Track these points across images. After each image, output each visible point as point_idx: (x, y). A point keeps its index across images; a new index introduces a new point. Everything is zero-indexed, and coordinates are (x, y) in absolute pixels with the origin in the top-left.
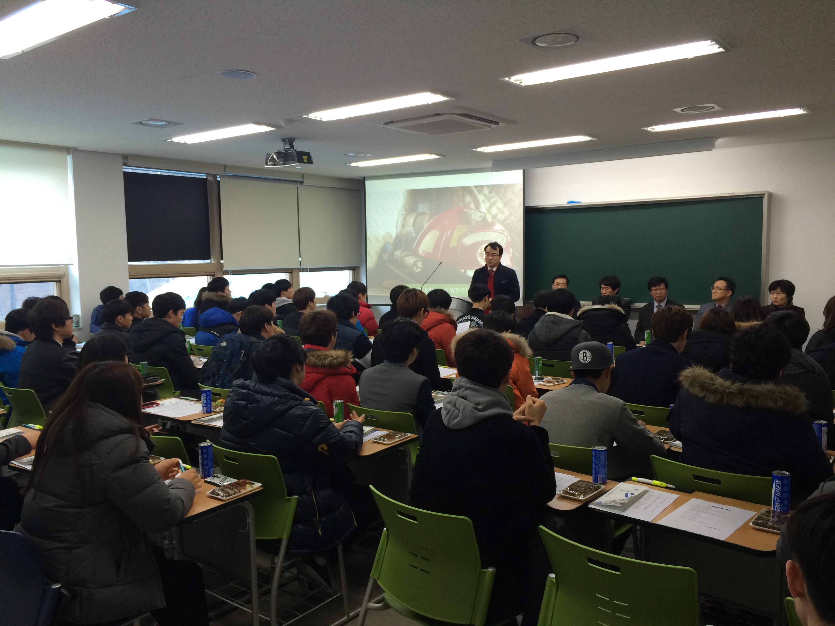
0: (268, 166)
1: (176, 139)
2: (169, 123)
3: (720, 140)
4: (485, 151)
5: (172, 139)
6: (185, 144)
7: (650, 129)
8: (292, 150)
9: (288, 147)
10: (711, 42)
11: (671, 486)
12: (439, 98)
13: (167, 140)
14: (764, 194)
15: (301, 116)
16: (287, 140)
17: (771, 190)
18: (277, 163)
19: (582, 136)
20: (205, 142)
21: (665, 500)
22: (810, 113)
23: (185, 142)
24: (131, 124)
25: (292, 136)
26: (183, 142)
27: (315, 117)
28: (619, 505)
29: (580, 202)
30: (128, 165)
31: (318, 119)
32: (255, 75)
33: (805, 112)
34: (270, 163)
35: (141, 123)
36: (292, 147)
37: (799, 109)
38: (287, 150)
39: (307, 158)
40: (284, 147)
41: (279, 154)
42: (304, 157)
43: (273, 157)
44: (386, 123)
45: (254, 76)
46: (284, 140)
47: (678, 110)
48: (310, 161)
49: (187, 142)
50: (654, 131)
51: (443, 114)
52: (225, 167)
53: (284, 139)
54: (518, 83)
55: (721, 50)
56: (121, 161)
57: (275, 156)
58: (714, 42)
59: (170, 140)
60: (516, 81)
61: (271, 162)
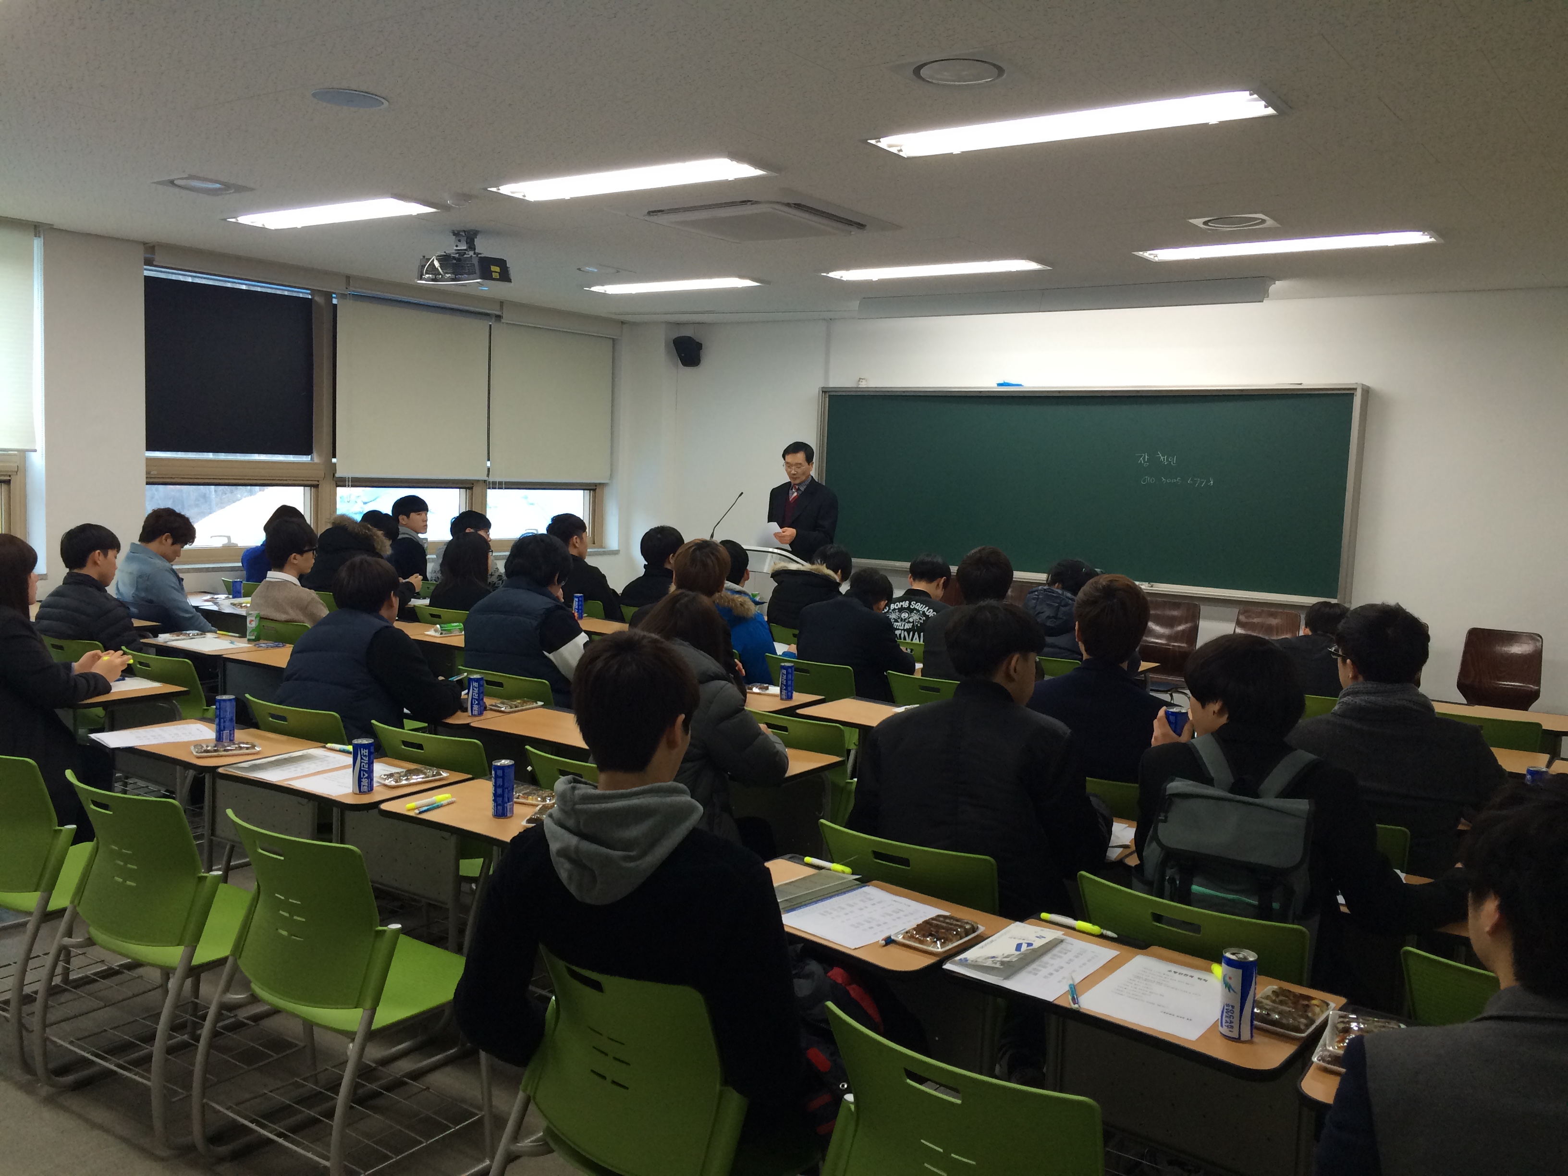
0: (424, 282)
1: (246, 219)
2: (227, 186)
3: (1278, 283)
4: (844, 279)
5: (238, 218)
6: (263, 230)
7: (1148, 255)
8: (471, 253)
9: (463, 247)
10: (1251, 95)
11: (1109, 933)
12: (746, 171)
13: (228, 220)
14: (1355, 389)
15: (486, 189)
16: (463, 234)
17: (1368, 383)
18: (440, 276)
19: (1023, 262)
20: (303, 228)
21: (1089, 961)
22: (1442, 241)
23: (263, 225)
24: (155, 183)
25: (471, 226)
26: (260, 226)
27: (512, 193)
28: (998, 965)
29: (1021, 385)
30: (155, 263)
31: (519, 196)
32: (386, 103)
33: (1433, 240)
34: (427, 276)
35: (172, 182)
36: (472, 247)
37: (1422, 233)
38: (461, 253)
39: (499, 271)
40: (457, 246)
41: (445, 259)
42: (493, 268)
43: (432, 264)
44: (650, 213)
45: (383, 103)
46: (456, 234)
47: (1198, 222)
48: (505, 276)
49: (267, 227)
50: (1156, 259)
51: (756, 202)
52: (348, 278)
53: (457, 231)
54: (894, 150)
55: (1270, 111)
56: (141, 255)
57: (436, 264)
58: (1255, 96)
59: (233, 220)
60: (890, 146)
61: (429, 274)
